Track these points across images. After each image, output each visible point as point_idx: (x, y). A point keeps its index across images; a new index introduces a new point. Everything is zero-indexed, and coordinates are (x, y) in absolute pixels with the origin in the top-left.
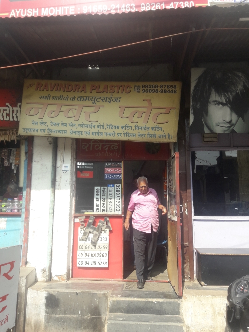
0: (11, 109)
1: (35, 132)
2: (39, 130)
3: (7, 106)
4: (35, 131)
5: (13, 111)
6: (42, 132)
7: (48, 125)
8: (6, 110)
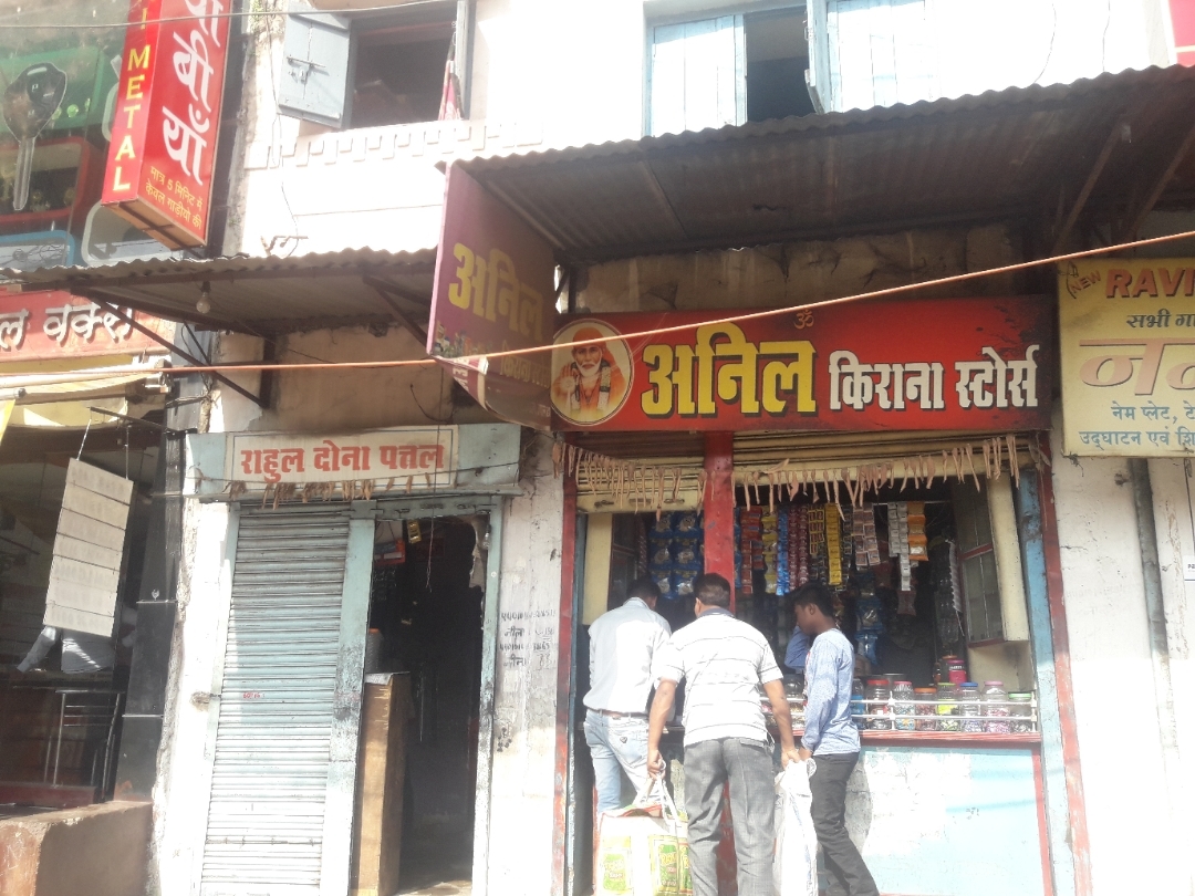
0: (1001, 366)
1: (1128, 443)
2: (1144, 437)
3: (987, 358)
4: (1129, 439)
5: (1010, 374)
6: (1158, 441)
7: (1175, 418)
8: (982, 371)
